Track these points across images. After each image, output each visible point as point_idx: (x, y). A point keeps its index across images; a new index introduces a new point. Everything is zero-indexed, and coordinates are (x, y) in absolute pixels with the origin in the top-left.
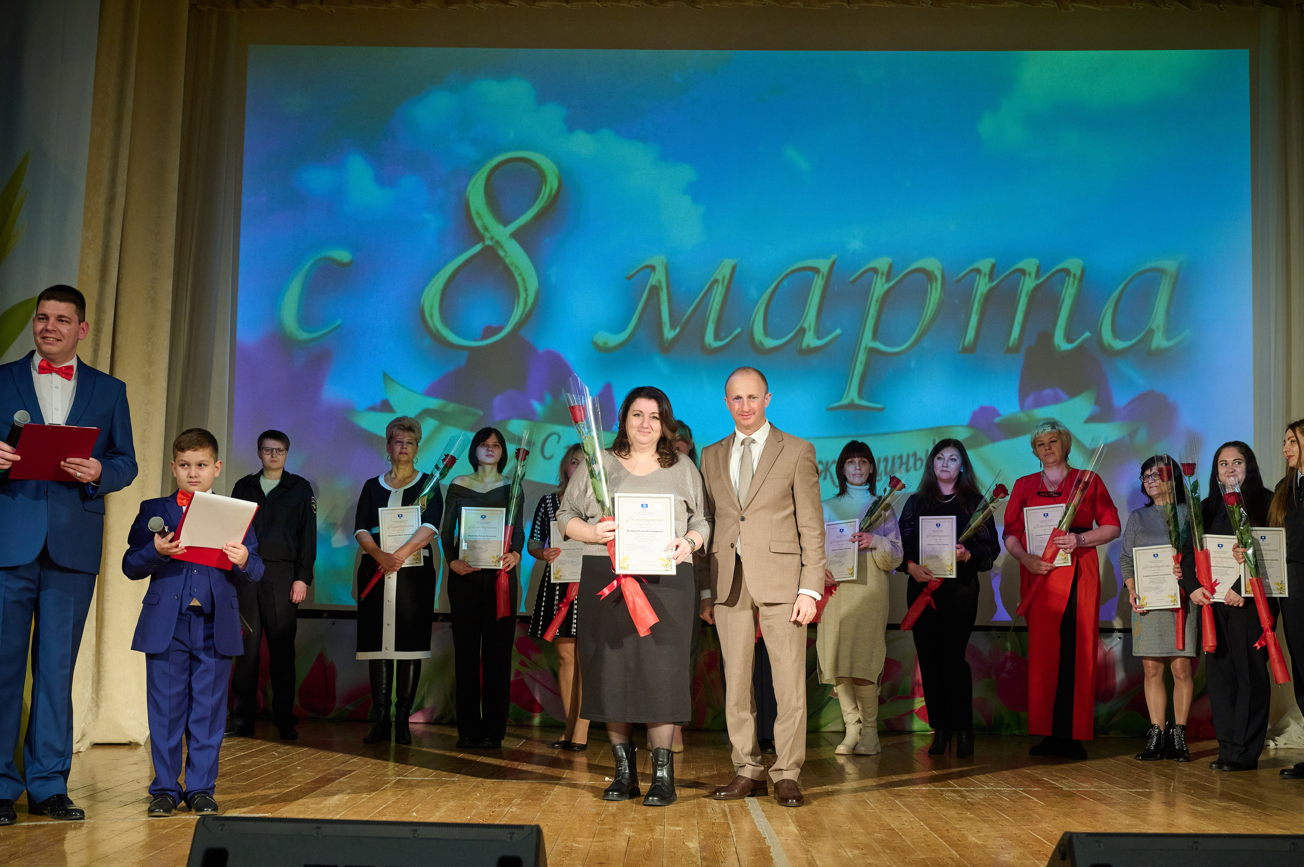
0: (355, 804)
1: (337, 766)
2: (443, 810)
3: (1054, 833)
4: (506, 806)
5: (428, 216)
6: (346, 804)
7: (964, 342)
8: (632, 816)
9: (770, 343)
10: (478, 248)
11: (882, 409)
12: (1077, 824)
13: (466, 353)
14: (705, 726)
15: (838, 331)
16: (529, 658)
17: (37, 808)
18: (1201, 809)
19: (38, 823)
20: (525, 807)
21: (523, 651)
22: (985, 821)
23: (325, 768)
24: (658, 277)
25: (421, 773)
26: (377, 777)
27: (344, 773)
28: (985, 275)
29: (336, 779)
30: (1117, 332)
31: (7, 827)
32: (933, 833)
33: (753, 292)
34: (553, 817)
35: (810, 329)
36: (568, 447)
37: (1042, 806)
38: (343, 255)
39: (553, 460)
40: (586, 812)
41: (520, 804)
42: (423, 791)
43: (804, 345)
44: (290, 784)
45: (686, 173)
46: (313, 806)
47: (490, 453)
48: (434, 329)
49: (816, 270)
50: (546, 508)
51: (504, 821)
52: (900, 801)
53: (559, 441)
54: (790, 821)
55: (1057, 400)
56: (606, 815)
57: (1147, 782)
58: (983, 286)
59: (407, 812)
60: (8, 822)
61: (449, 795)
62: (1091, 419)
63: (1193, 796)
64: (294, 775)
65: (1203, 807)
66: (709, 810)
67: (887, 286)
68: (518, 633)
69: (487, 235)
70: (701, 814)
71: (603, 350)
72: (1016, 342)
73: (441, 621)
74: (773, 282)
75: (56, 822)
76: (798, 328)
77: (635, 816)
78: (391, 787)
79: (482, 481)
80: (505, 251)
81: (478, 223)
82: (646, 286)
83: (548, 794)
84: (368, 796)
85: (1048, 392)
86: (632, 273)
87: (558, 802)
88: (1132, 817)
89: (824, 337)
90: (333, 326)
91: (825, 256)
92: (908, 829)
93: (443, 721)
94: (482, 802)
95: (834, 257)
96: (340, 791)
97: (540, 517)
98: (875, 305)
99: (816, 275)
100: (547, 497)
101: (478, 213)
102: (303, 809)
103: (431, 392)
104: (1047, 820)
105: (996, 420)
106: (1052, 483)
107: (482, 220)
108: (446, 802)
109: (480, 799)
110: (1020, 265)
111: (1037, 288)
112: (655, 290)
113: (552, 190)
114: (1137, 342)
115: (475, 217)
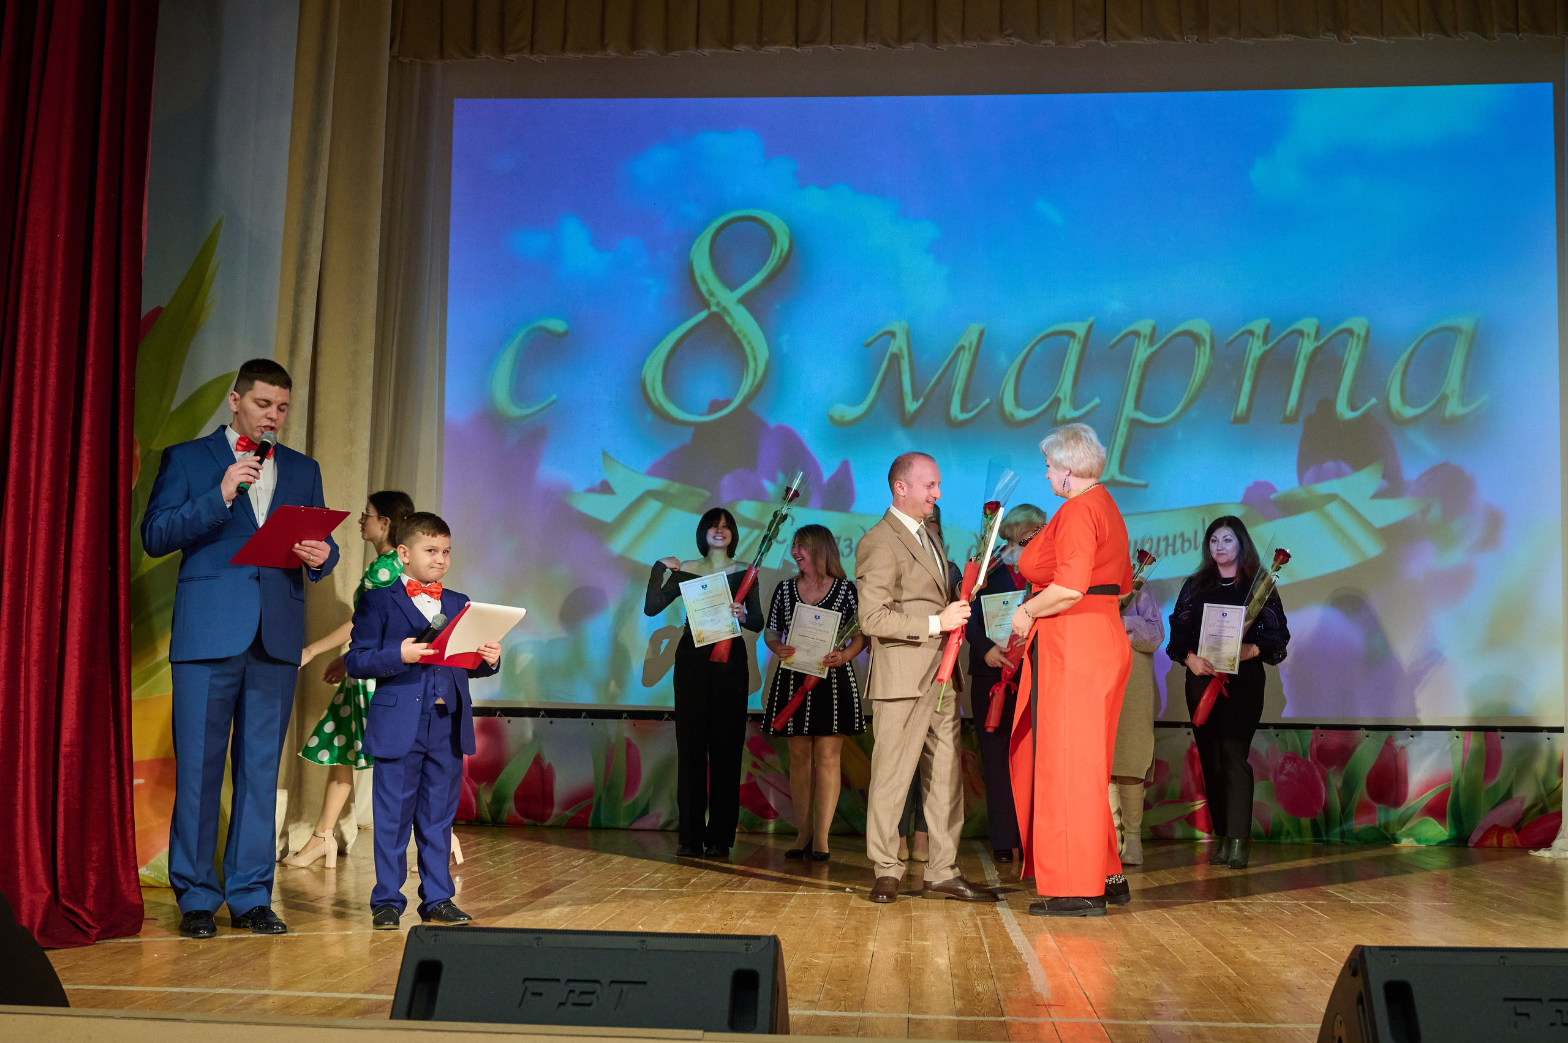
0: (576, 916)
1: (556, 876)
2: (671, 923)
4: (739, 919)
5: (649, 281)
6: (566, 917)
7: (1236, 412)
8: (875, 930)
9: (1021, 415)
10: (703, 315)
11: (1145, 486)
13: (692, 429)
15: (1096, 401)
16: (762, 759)
18: (1505, 924)
20: (760, 920)
21: (756, 752)
23: (544, 878)
24: (899, 344)
27: (563, 884)
28: (1259, 336)
29: (555, 890)
30: (1406, 398)
31: (206, 940)
33: (1002, 360)
34: (790, 931)
35: (1065, 401)
37: (1328, 920)
38: (557, 325)
40: (826, 925)
41: (754, 916)
42: (649, 903)
43: (1058, 417)
46: (531, 918)
48: (656, 404)
49: (1072, 335)
52: (1169, 915)
53: (792, 524)
54: (1049, 935)
55: (1337, 475)
56: (848, 928)
58: (1257, 349)
61: (677, 907)
62: (1377, 495)
64: (510, 885)
66: (959, 923)
67: (1150, 351)
68: (749, 732)
69: (713, 301)
70: (952, 928)
71: (841, 424)
72: (1293, 411)
74: (1025, 348)
76: (1052, 397)
77: (879, 929)
78: (614, 898)
80: (732, 318)
81: (703, 288)
82: (886, 354)
83: (784, 906)
84: (590, 908)
85: (1330, 465)
86: (870, 341)
87: (796, 914)
89: (1082, 407)
90: (547, 402)
93: (670, 828)
94: (713, 915)
95: (1092, 319)
96: (560, 903)
98: (1138, 372)
99: (1072, 340)
101: (703, 278)
103: (652, 472)
104: (1334, 935)
105: (1272, 497)
107: (707, 285)
108: (674, 915)
109: (711, 911)
110: (1297, 327)
111: (1317, 350)
112: (895, 358)
113: (782, 250)
114: (1430, 410)
115: (699, 281)
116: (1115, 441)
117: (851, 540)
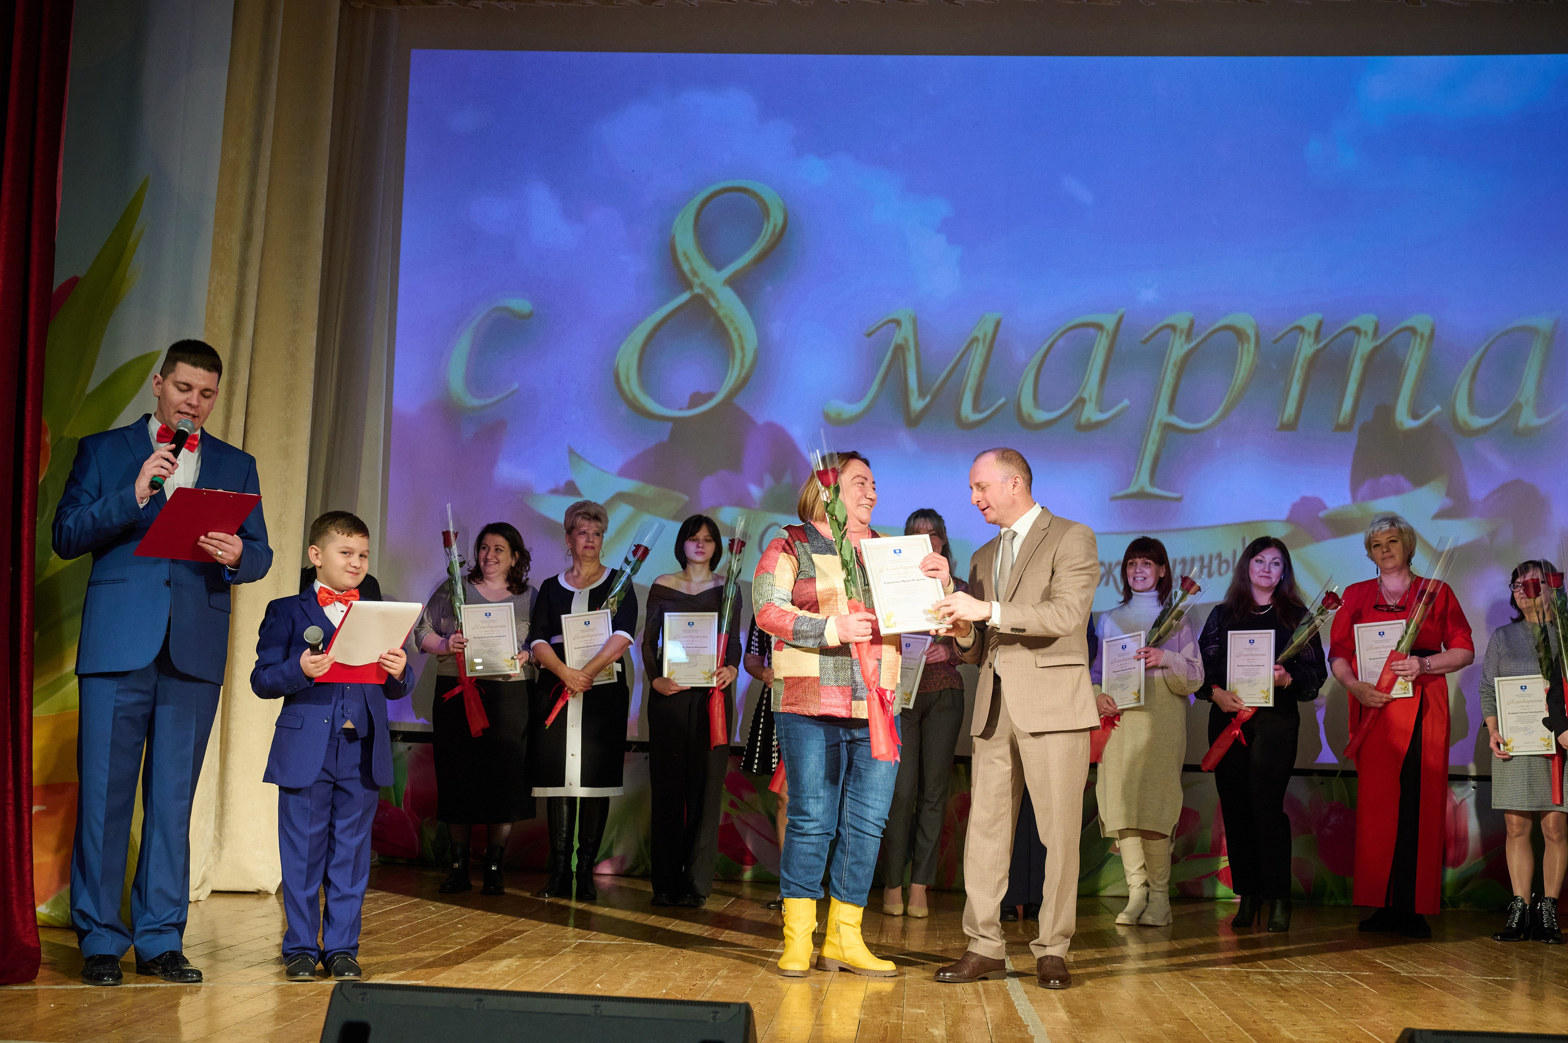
0: (526, 971)
1: (506, 924)
2: (633, 981)
3: (1389, 1029)
4: (709, 979)
5: (626, 257)
6: (515, 972)
7: (1282, 418)
9: (1041, 416)
10: (685, 297)
11: (1179, 499)
12: (1418, 1018)
13: (669, 425)
15: (1126, 402)
16: (741, 798)
17: (146, 967)
19: (147, 985)
21: (734, 789)
23: (492, 926)
24: (904, 334)
26: (554, 938)
27: (514, 934)
28: (1310, 333)
29: (505, 940)
30: (1474, 407)
32: (1236, 1025)
33: (1021, 354)
34: (766, 993)
35: (1090, 401)
37: (1374, 995)
38: (521, 305)
42: (609, 958)
43: (1083, 419)
44: (449, 946)
45: (941, 207)
46: (476, 973)
47: (700, 550)
48: (630, 396)
49: (1099, 327)
51: (707, 997)
52: (1196, 984)
54: (1059, 1005)
55: (1397, 490)
56: (832, 992)
58: (1307, 348)
59: (589, 983)
60: (112, 982)
61: (640, 964)
62: (1440, 515)
64: (454, 934)
67: (1187, 347)
69: (696, 281)
70: (950, 994)
71: (838, 422)
72: (1347, 418)
73: (635, 751)
74: (1047, 340)
75: (168, 985)
76: (1076, 397)
78: (570, 951)
80: (717, 301)
81: (686, 267)
82: (889, 344)
83: (761, 965)
84: (543, 963)
85: (1387, 479)
86: (871, 330)
88: (1489, 1012)
89: (1110, 408)
90: (506, 391)
92: (1206, 1019)
93: (634, 874)
94: (680, 973)
95: (1122, 310)
96: (509, 956)
98: (1173, 370)
99: (1099, 333)
101: (685, 254)
102: (463, 976)
103: (624, 473)
105: (1323, 514)
107: (690, 263)
108: (636, 972)
109: (679, 969)
110: (1354, 322)
111: (1375, 350)
112: (900, 350)
113: (775, 227)
114: (1500, 420)
115: (681, 259)
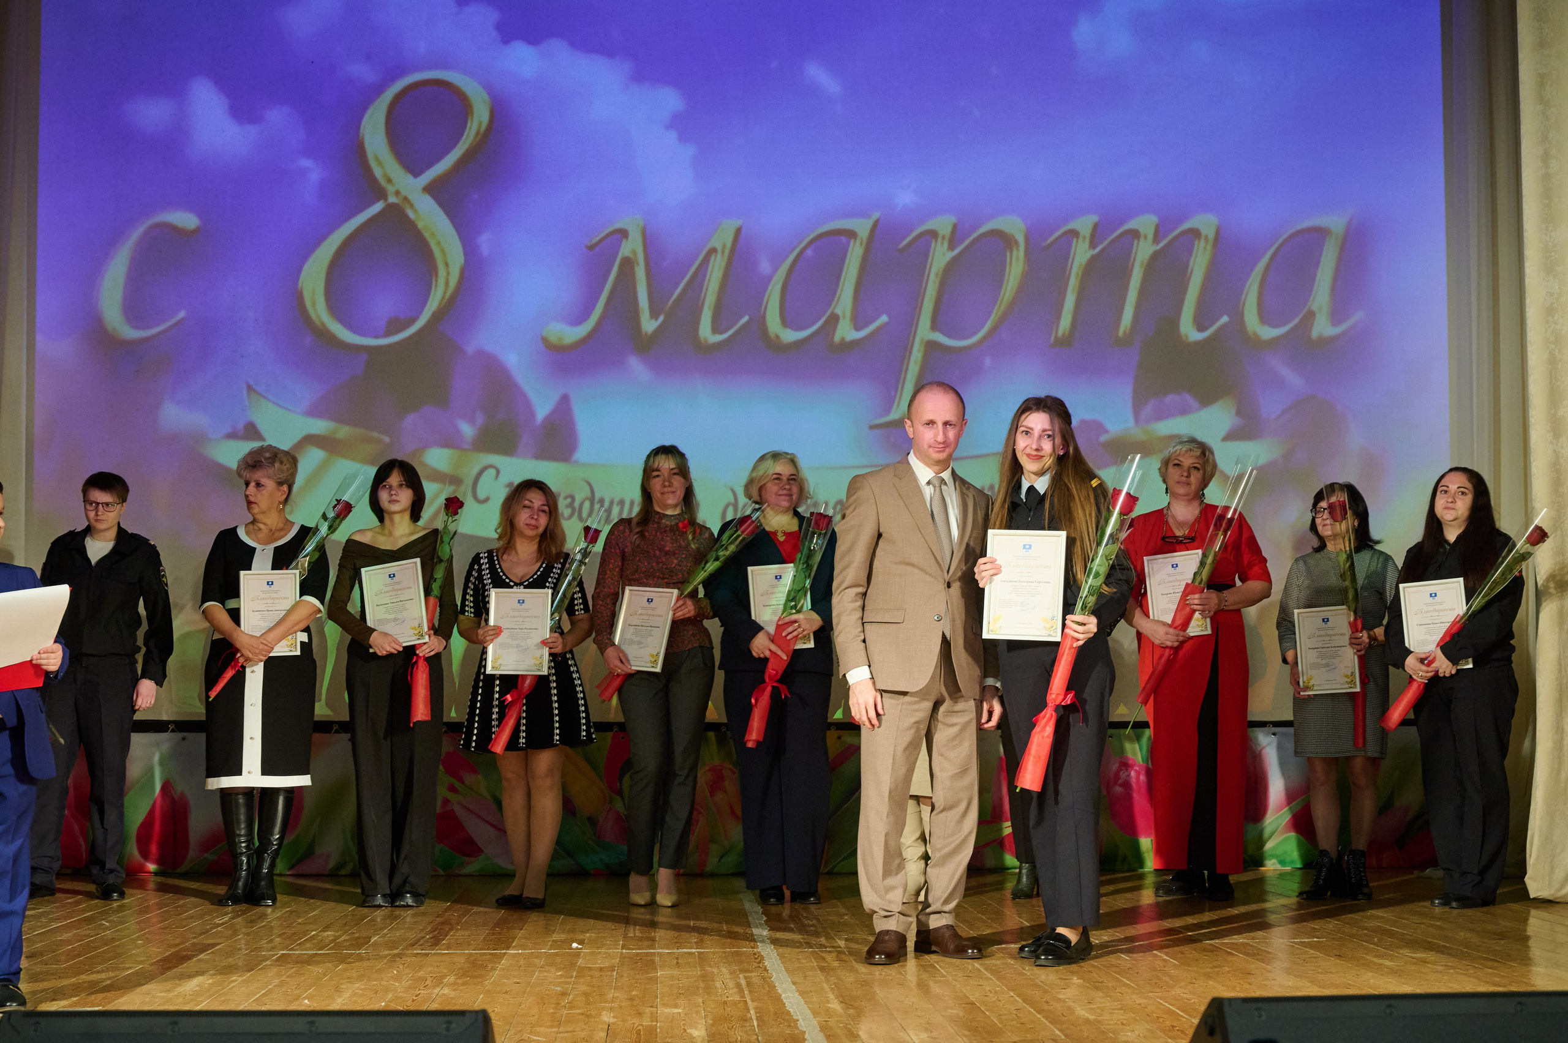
0: (223, 989)
1: (195, 938)
2: (347, 995)
3: (1193, 1001)
4: (434, 987)
5: (306, 163)
6: (208, 991)
7: (1057, 332)
8: (611, 996)
9: (789, 336)
10: (378, 207)
12: (1222, 988)
13: (363, 356)
14: (708, 869)
15: (884, 319)
16: (463, 782)
18: (1388, 963)
20: (461, 988)
21: (452, 772)
22: (1097, 988)
23: (178, 941)
24: (631, 247)
25: (313, 944)
26: (252, 951)
27: (204, 948)
28: (1084, 237)
29: (193, 956)
30: (1265, 318)
32: (1027, 1006)
33: (765, 266)
34: (501, 1000)
35: (844, 316)
36: (510, 484)
37: (1175, 965)
38: (187, 220)
39: (490, 503)
40: (547, 992)
41: (455, 984)
42: (317, 970)
43: (837, 338)
44: (127, 965)
45: (670, 100)
46: (162, 994)
48: (317, 322)
49: (851, 234)
50: (480, 570)
51: (434, 1007)
52: (981, 965)
53: (497, 479)
54: (831, 996)
55: (1184, 411)
56: (575, 994)
57: (1316, 929)
58: (1082, 254)
59: (296, 999)
61: (354, 974)
62: (1231, 436)
63: (1378, 946)
64: (134, 952)
65: (1391, 961)
66: (718, 984)
67: (950, 255)
69: (391, 189)
70: (709, 990)
71: (557, 348)
72: (1128, 331)
73: (337, 732)
74: (793, 250)
76: (828, 314)
77: (616, 995)
78: (271, 965)
79: (391, 534)
80: (416, 211)
81: (378, 173)
82: (615, 260)
83: (493, 969)
84: (240, 979)
85: (1171, 399)
86: (595, 240)
87: (508, 979)
88: (1296, 976)
89: (866, 325)
90: (173, 321)
91: (864, 214)
92: (994, 1002)
93: (343, 872)
94: (401, 982)
95: (876, 215)
96: (200, 973)
97: (473, 584)
98: (934, 283)
99: (852, 242)
100: (481, 555)
101: (377, 159)
102: (148, 999)
103: (314, 412)
104: (1183, 984)
105: (1103, 438)
106: (1180, 525)
107: (383, 168)
108: (349, 985)
109: (398, 978)
110: (1131, 225)
111: (1155, 255)
112: (627, 264)
113: (480, 124)
114: (1292, 329)
115: (373, 163)
116: (907, 370)
117: (573, 498)
